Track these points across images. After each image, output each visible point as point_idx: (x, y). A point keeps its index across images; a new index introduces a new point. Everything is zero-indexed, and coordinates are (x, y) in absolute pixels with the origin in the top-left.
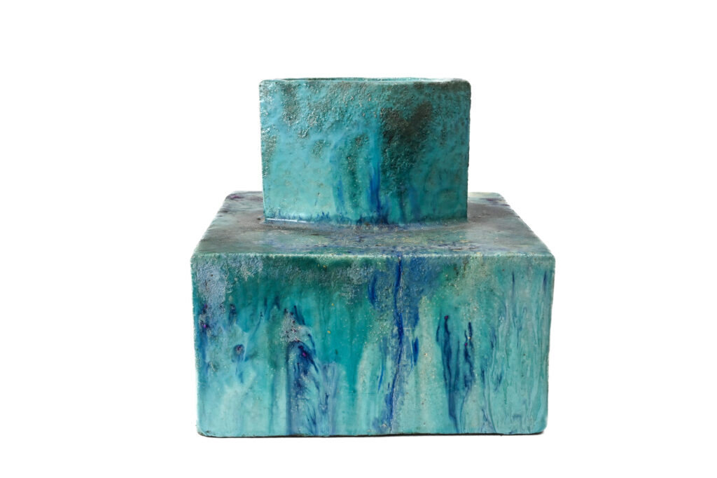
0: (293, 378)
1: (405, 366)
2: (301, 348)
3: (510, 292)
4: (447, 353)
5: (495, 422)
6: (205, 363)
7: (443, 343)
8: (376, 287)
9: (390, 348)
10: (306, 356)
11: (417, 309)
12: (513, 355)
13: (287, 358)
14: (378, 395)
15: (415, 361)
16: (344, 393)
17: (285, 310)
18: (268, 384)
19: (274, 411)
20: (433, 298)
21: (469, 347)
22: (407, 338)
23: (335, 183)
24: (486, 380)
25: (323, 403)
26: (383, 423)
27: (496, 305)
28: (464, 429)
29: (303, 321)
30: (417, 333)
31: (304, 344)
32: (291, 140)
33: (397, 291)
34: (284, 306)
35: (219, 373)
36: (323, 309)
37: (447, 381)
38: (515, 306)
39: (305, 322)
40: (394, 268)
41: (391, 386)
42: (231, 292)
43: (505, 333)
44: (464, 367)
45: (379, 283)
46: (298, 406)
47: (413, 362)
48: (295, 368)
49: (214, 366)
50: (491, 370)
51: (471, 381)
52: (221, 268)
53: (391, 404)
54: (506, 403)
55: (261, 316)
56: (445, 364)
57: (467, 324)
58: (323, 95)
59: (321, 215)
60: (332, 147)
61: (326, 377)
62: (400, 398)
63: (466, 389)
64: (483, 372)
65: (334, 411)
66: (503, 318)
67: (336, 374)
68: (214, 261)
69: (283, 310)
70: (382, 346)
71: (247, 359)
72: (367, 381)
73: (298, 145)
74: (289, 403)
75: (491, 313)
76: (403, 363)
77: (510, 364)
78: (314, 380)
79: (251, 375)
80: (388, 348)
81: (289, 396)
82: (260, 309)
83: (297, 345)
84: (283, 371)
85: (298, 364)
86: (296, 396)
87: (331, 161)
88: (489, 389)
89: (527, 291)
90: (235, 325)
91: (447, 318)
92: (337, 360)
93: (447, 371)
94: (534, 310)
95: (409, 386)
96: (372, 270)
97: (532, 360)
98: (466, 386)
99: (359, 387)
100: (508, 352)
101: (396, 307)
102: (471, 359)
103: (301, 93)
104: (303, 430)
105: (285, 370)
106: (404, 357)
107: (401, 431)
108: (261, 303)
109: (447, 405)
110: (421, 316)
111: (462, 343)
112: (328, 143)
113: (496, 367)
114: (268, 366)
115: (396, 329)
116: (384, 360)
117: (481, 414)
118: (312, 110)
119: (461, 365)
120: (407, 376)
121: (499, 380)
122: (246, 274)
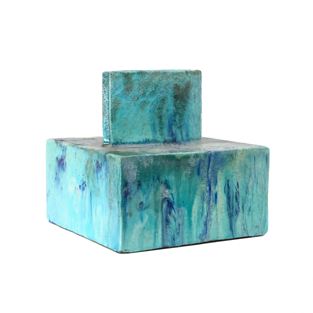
0: (164, 217)
1: (211, 206)
2: (168, 201)
3: (254, 166)
4: (229, 198)
5: (248, 231)
6: (126, 213)
7: (227, 193)
8: (200, 168)
9: (206, 198)
10: (170, 205)
11: (216, 177)
12: (255, 196)
13: (162, 207)
14: (201, 222)
15: (216, 203)
16: (186, 223)
17: (162, 182)
18: (154, 221)
19: (156, 235)
20: (223, 172)
21: (237, 194)
22: (213, 192)
23: (152, 123)
24: (244, 210)
25: (178, 228)
26: (203, 236)
27: (248, 172)
28: (236, 235)
29: (169, 187)
30: (217, 189)
31: (169, 199)
32: (129, 102)
33: (208, 168)
34: (161, 180)
35: (132, 218)
36: (178, 180)
37: (229, 212)
38: (255, 172)
39: (170, 187)
40: (208, 158)
41: (206, 217)
42: (139, 174)
43: (251, 186)
44: (235, 204)
45: (201, 165)
46: (167, 231)
47: (215, 204)
48: (165, 212)
49: (130, 214)
50: (246, 205)
51: (238, 211)
52: (135, 163)
53: (206, 226)
54: (252, 221)
55: (152, 186)
56: (228, 203)
57: (236, 183)
58: (146, 78)
59: (145, 140)
60: (150, 104)
61: (179, 215)
62: (210, 222)
63: (237, 215)
64: (243, 206)
65: (183, 233)
66: (251, 179)
67: (183, 214)
68: (131, 159)
69: (161, 182)
70: (202, 197)
71: (145, 209)
72: (196, 215)
73: (132, 104)
74: (163, 230)
75: (246, 177)
76: (211, 205)
77: (254, 202)
78: (174, 217)
79: (146, 217)
80: (204, 197)
81: (163, 227)
82: (151, 182)
83: (166, 200)
84: (160, 214)
85: (167, 209)
86: (166, 226)
87: (150, 112)
88: (246, 214)
89: (260, 165)
90: (140, 191)
91: (228, 180)
92: (184, 206)
93: (229, 206)
94: (263, 174)
95: (213, 216)
96: (199, 159)
97: (262, 198)
98: (236, 214)
99: (193, 219)
100: (253, 195)
101: (208, 177)
102: (238, 200)
103: (134, 78)
104: (169, 244)
105: (161, 213)
106: (211, 202)
107: (211, 239)
108: (152, 179)
109: (229, 225)
110: (218, 180)
111: (235, 192)
112: (149, 102)
113: (248, 203)
114: (154, 212)
115: (208, 188)
116: (203, 203)
117: (243, 227)
118: (140, 86)
119: (234, 204)
120: (213, 211)
121: (250, 209)
122: (146, 165)
